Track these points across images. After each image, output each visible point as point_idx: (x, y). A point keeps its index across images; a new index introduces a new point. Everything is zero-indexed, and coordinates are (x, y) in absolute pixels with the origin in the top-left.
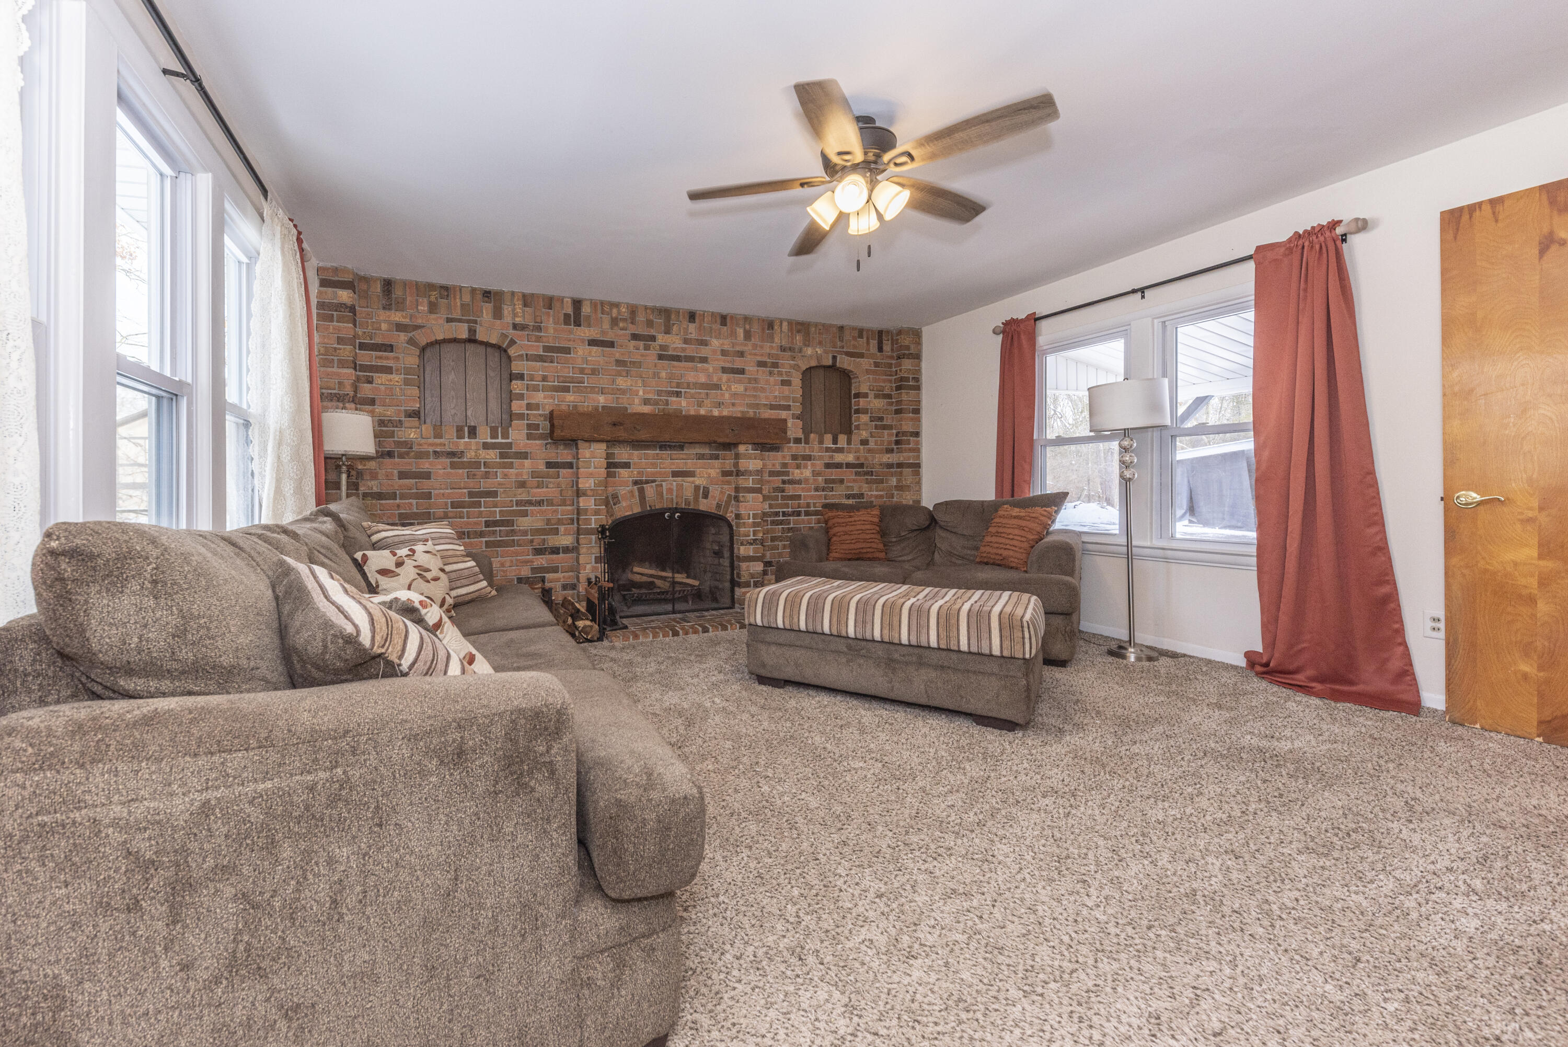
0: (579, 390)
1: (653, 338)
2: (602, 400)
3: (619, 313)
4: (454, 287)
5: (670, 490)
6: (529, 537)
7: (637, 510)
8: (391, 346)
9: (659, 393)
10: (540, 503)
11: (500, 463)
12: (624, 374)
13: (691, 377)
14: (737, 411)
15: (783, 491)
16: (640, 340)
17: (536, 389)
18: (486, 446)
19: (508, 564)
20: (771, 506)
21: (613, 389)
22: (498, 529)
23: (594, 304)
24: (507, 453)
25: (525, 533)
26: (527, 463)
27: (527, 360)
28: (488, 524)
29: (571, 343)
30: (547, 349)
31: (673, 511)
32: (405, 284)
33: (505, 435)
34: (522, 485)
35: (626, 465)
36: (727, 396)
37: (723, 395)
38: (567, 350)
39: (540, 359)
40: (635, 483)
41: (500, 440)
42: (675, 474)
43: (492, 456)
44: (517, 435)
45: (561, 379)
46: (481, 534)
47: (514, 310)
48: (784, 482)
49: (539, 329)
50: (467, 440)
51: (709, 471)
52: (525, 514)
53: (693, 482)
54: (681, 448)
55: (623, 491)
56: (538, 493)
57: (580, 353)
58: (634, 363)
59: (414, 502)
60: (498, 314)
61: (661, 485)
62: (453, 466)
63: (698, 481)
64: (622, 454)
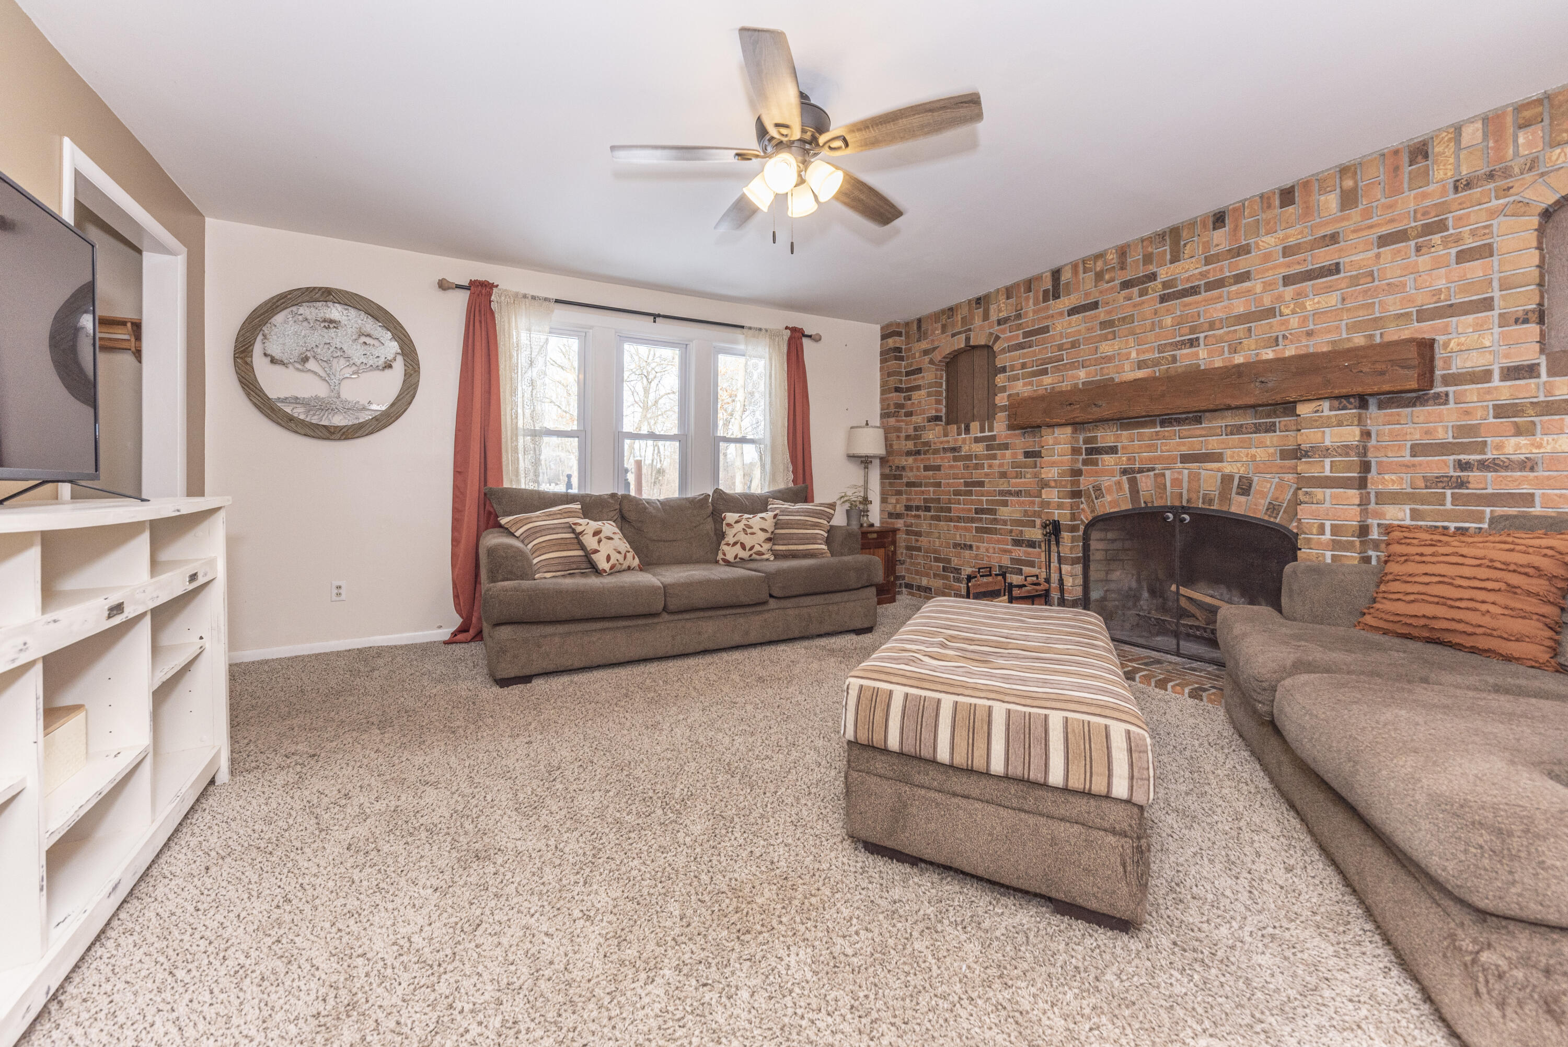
0: (1057, 369)
1: (1153, 277)
2: (1082, 375)
3: (1105, 263)
4: (957, 305)
5: (1177, 482)
6: (1009, 527)
7: (1126, 506)
8: (920, 369)
9: (1161, 348)
10: (1018, 493)
11: (986, 455)
12: (1110, 336)
13: (1217, 311)
14: (1320, 344)
15: (1462, 484)
16: (1132, 286)
17: (1016, 378)
18: (977, 440)
19: (991, 551)
20: (1415, 515)
21: (1096, 359)
22: (984, 516)
23: (1075, 266)
24: (991, 444)
25: (1005, 523)
26: (1008, 453)
27: (1009, 351)
28: (977, 511)
29: (1049, 320)
30: (1027, 334)
31: (1178, 510)
32: (929, 317)
33: (991, 430)
34: (1003, 475)
35: (1113, 450)
36: (1294, 322)
37: (1283, 323)
38: (1045, 330)
39: (1020, 346)
40: (1124, 472)
41: (987, 434)
42: (1185, 459)
43: (979, 448)
44: (1000, 427)
45: (1039, 362)
46: (972, 520)
47: (999, 306)
48: (1464, 466)
49: (1019, 316)
50: (963, 436)
51: (1253, 451)
52: (1005, 504)
53: (1219, 470)
54: (1198, 421)
55: (1107, 482)
56: (1015, 483)
57: (1059, 328)
58: (1124, 318)
59: (931, 489)
60: (986, 317)
61: (1164, 475)
62: (955, 459)
63: (1228, 468)
64: (1106, 436)
